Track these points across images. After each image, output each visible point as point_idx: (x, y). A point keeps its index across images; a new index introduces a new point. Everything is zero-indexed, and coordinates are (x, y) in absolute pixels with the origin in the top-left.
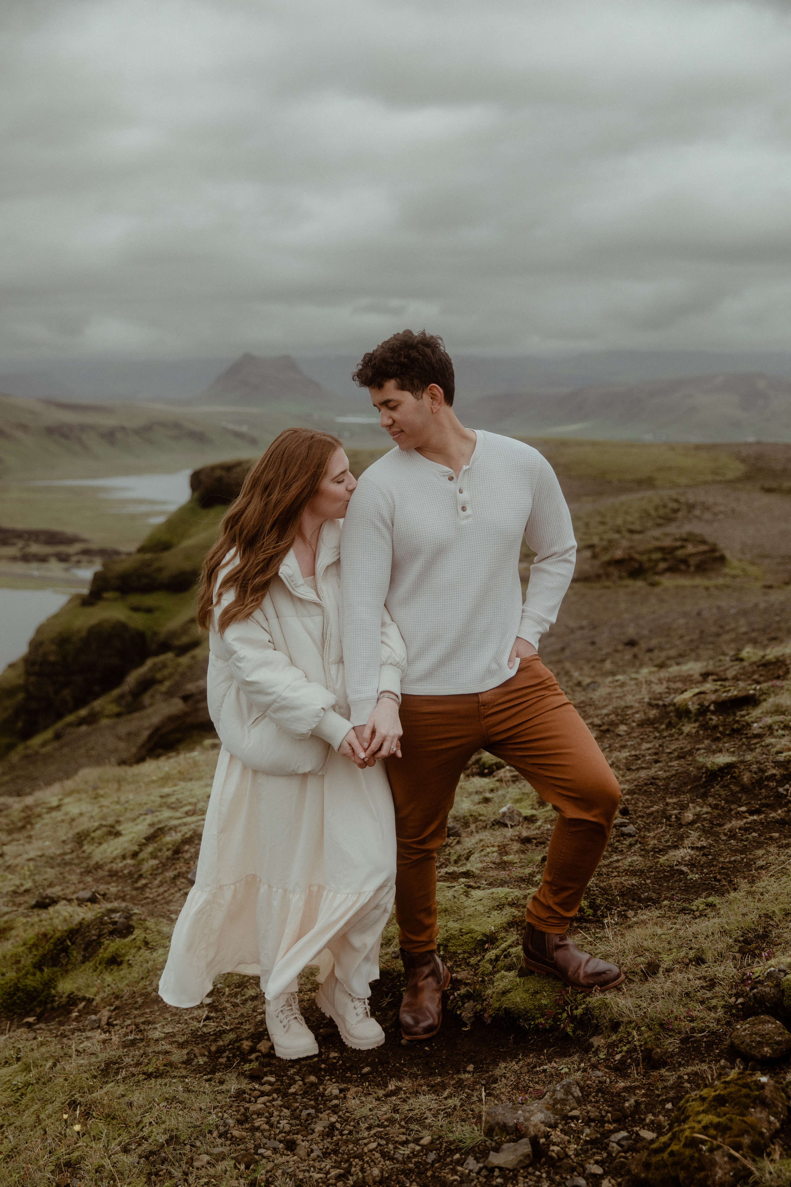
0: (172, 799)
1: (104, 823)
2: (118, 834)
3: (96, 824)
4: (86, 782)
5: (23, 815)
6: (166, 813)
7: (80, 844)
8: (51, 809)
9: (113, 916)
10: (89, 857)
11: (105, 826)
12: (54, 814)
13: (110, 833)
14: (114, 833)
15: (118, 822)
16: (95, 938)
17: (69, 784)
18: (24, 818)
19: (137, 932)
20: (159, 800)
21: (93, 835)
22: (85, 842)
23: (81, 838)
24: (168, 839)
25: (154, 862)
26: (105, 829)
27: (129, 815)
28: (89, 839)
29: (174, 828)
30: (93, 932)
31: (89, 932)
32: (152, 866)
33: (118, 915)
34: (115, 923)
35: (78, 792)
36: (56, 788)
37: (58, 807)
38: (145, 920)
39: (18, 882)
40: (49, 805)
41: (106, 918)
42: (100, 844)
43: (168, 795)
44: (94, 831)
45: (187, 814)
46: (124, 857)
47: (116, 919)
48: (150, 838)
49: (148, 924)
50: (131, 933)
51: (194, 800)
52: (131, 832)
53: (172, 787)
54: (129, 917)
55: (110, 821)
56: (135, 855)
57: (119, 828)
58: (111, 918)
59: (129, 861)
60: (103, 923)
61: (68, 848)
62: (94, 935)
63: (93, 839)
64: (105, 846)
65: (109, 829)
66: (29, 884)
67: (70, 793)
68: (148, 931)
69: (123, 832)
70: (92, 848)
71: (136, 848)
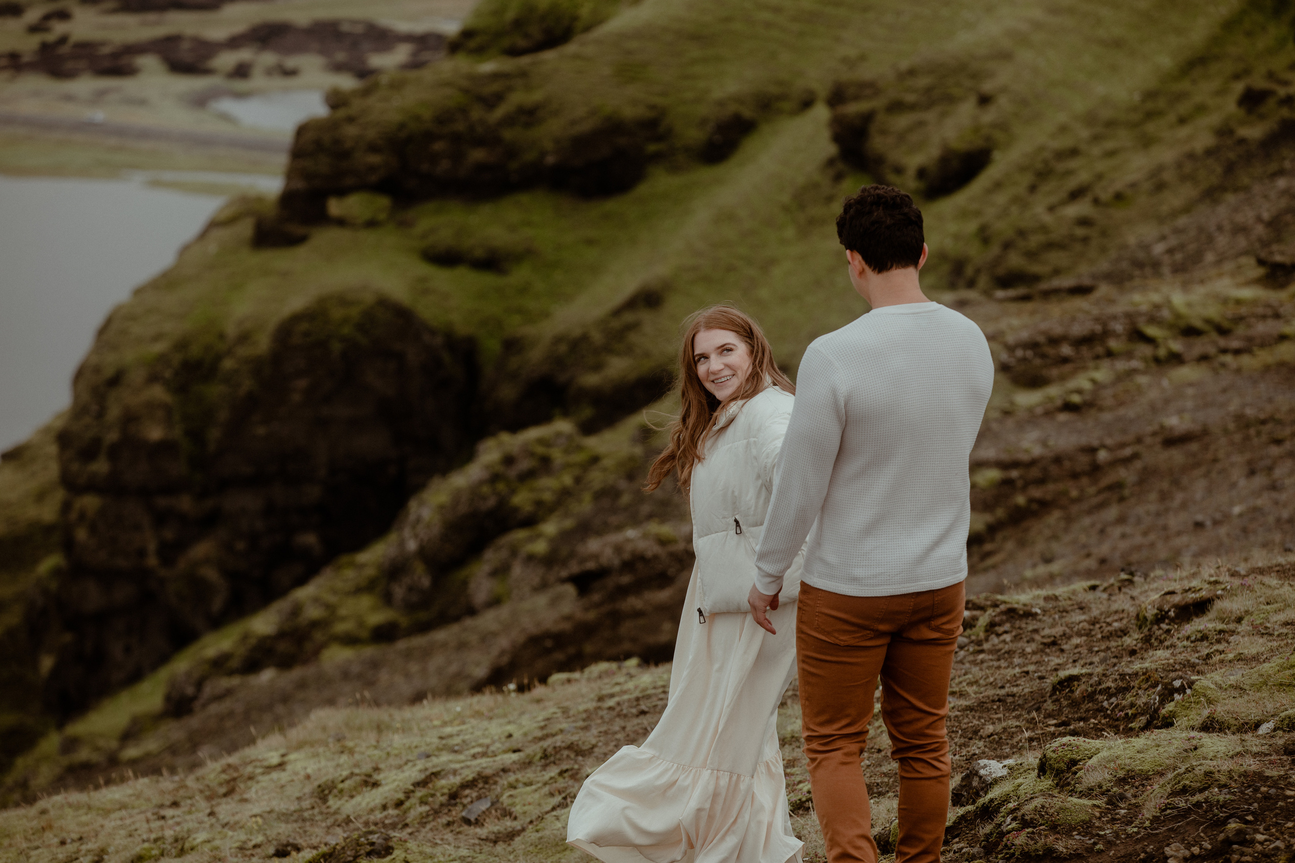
0: (457, 740)
1: (357, 771)
2: (376, 785)
3: (345, 773)
4: (324, 729)
5: (224, 777)
6: (445, 757)
7: (324, 799)
8: (270, 769)
9: (370, 837)
10: (336, 812)
11: (357, 775)
12: (275, 775)
13: (366, 783)
14: (370, 782)
15: (377, 769)
16: (351, 859)
17: (295, 734)
18: (228, 782)
19: (396, 853)
20: (436, 741)
21: (341, 786)
22: (330, 797)
23: (324, 792)
24: (443, 782)
25: (425, 808)
26: (358, 779)
27: (392, 761)
28: (335, 791)
29: (455, 772)
30: (349, 853)
31: (344, 853)
32: (421, 813)
33: (376, 836)
34: (373, 844)
35: (312, 744)
36: (275, 739)
37: (281, 766)
38: (405, 841)
39: (243, 837)
40: (266, 764)
41: (362, 839)
42: (352, 797)
43: (451, 736)
44: (342, 781)
45: (474, 756)
46: (384, 807)
47: (374, 840)
48: (422, 784)
49: (409, 845)
50: (391, 854)
51: (487, 741)
52: (394, 781)
53: (459, 725)
54: (388, 839)
55: (367, 768)
56: (399, 804)
57: (377, 777)
58: (368, 839)
59: (392, 812)
60: (358, 845)
61: (306, 804)
62: (349, 856)
63: (341, 791)
64: (358, 799)
65: (364, 778)
66: (259, 839)
67: (300, 746)
68: (409, 852)
69: (383, 782)
70: (339, 803)
71: (401, 796)
